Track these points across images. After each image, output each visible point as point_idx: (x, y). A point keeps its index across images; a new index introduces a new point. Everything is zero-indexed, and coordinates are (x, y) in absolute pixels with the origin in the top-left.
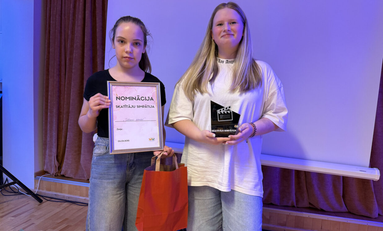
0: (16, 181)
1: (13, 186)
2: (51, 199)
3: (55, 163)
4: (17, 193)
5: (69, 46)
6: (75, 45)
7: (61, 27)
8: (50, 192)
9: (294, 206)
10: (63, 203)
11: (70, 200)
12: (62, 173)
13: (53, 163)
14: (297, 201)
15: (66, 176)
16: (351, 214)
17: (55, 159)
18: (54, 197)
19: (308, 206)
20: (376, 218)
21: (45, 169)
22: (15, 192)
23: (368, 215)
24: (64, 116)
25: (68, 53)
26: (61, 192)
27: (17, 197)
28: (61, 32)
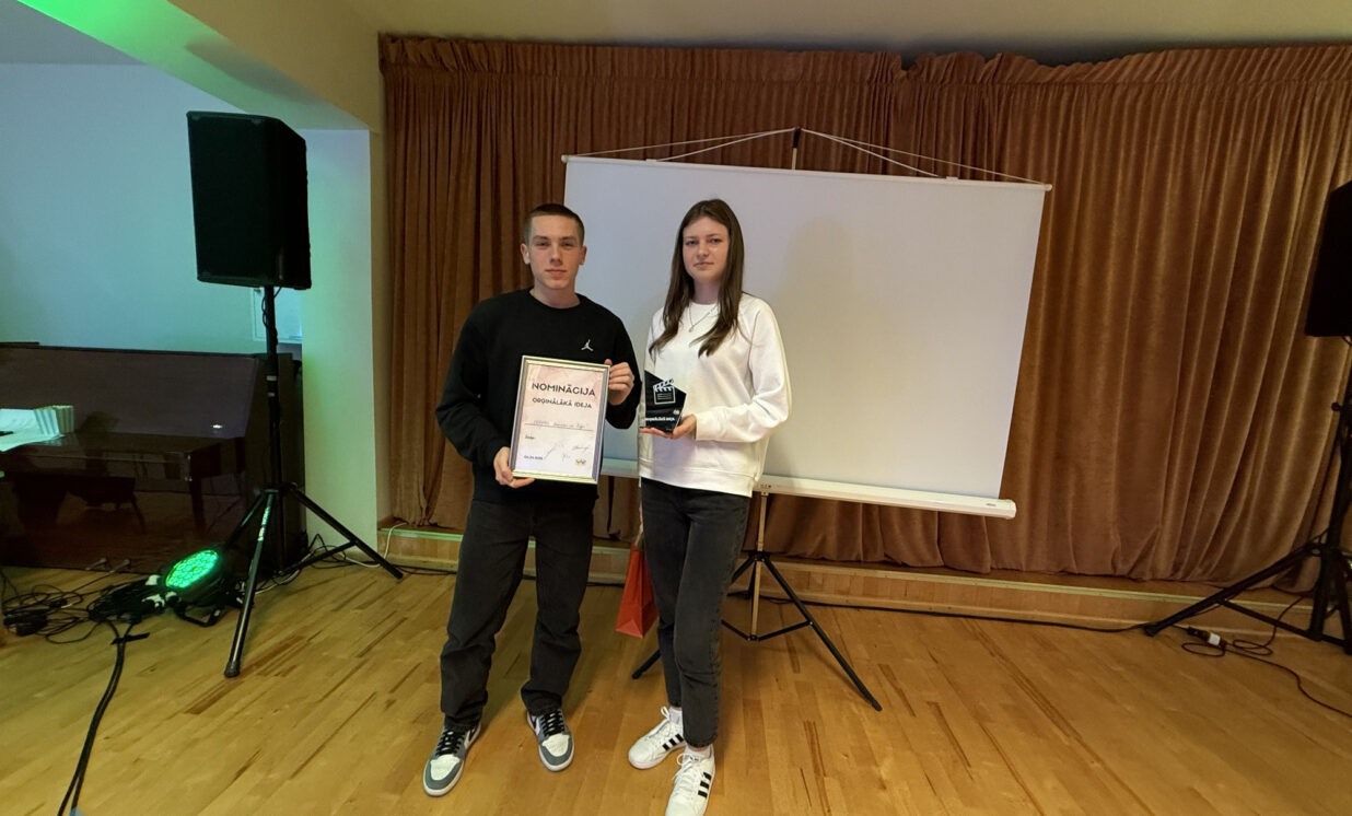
0: (354, 540)
2: (416, 569)
3: (418, 500)
4: (348, 564)
5: (445, 278)
6: (458, 276)
8: (412, 558)
9: (859, 561)
12: (433, 521)
13: (415, 503)
14: (866, 552)
15: (442, 525)
16: (949, 568)
17: (419, 495)
18: (422, 566)
19: (883, 558)
20: (988, 574)
21: (397, 513)
22: (339, 561)
23: (974, 569)
25: (445, 289)
26: (436, 557)
27: (342, 571)
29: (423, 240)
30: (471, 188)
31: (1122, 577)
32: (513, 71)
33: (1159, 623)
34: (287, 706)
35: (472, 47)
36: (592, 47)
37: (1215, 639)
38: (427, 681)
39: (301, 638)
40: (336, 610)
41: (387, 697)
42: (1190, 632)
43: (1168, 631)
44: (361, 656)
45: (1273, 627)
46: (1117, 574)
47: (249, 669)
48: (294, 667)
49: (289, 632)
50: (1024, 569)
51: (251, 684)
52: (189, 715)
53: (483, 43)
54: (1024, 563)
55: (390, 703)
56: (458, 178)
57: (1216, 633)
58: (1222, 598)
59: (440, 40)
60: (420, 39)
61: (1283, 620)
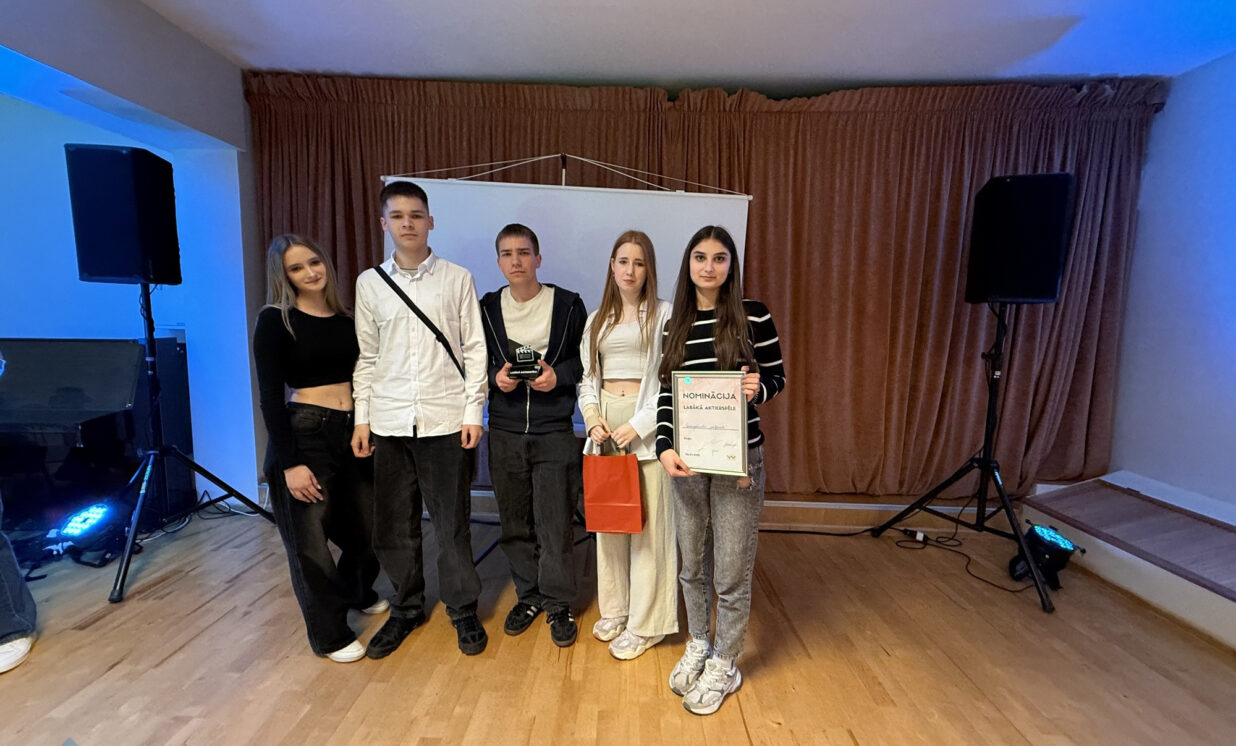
0: (232, 492)
1: (221, 503)
4: (229, 513)
22: (225, 513)
27: (227, 520)
30: (327, 196)
31: (862, 494)
32: (358, 101)
33: (881, 527)
34: (160, 620)
35: (322, 81)
36: (422, 81)
37: (920, 537)
38: (281, 597)
39: (181, 571)
40: (215, 550)
41: (244, 609)
42: (905, 532)
43: (889, 533)
44: (229, 582)
45: (955, 524)
46: (858, 491)
47: (133, 596)
48: (171, 592)
49: (172, 567)
50: (789, 492)
51: (131, 607)
52: (74, 631)
53: (330, 77)
54: (787, 486)
55: (246, 613)
56: (316, 188)
57: (921, 532)
58: (920, 504)
59: (296, 75)
60: (277, 74)
61: (961, 518)
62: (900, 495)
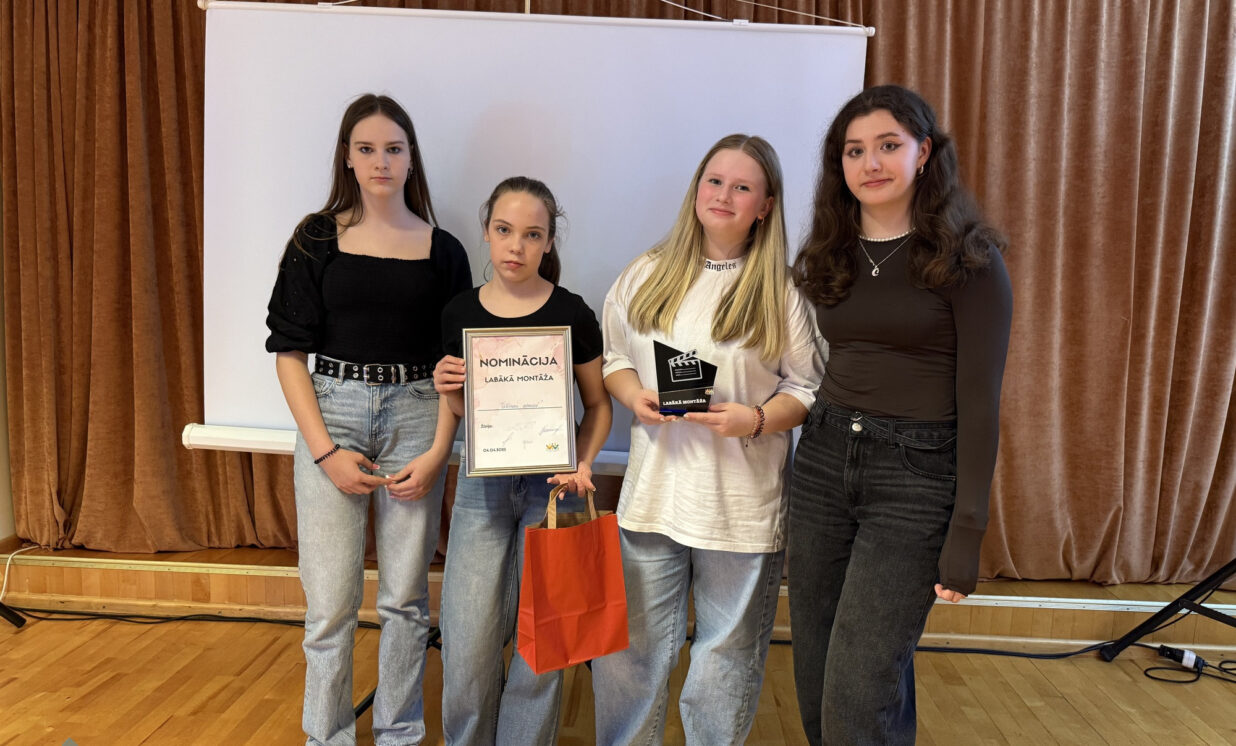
2: (48, 614)
3: (51, 511)
5: (78, 175)
6: (97, 173)
7: (50, 121)
8: (43, 597)
10: (88, 622)
11: (107, 611)
12: (76, 541)
13: (47, 513)
15: (90, 546)
17: (52, 502)
18: (60, 608)
21: (22, 531)
24: (75, 377)
25: (77, 194)
26: (80, 594)
28: (50, 135)
29: (41, 121)
31: (1083, 581)
33: (1116, 642)
37: (1189, 660)
42: (1163, 651)
43: (1131, 652)
46: (1076, 575)
56: (90, 28)
58: (1189, 601)
62: (1153, 583)
